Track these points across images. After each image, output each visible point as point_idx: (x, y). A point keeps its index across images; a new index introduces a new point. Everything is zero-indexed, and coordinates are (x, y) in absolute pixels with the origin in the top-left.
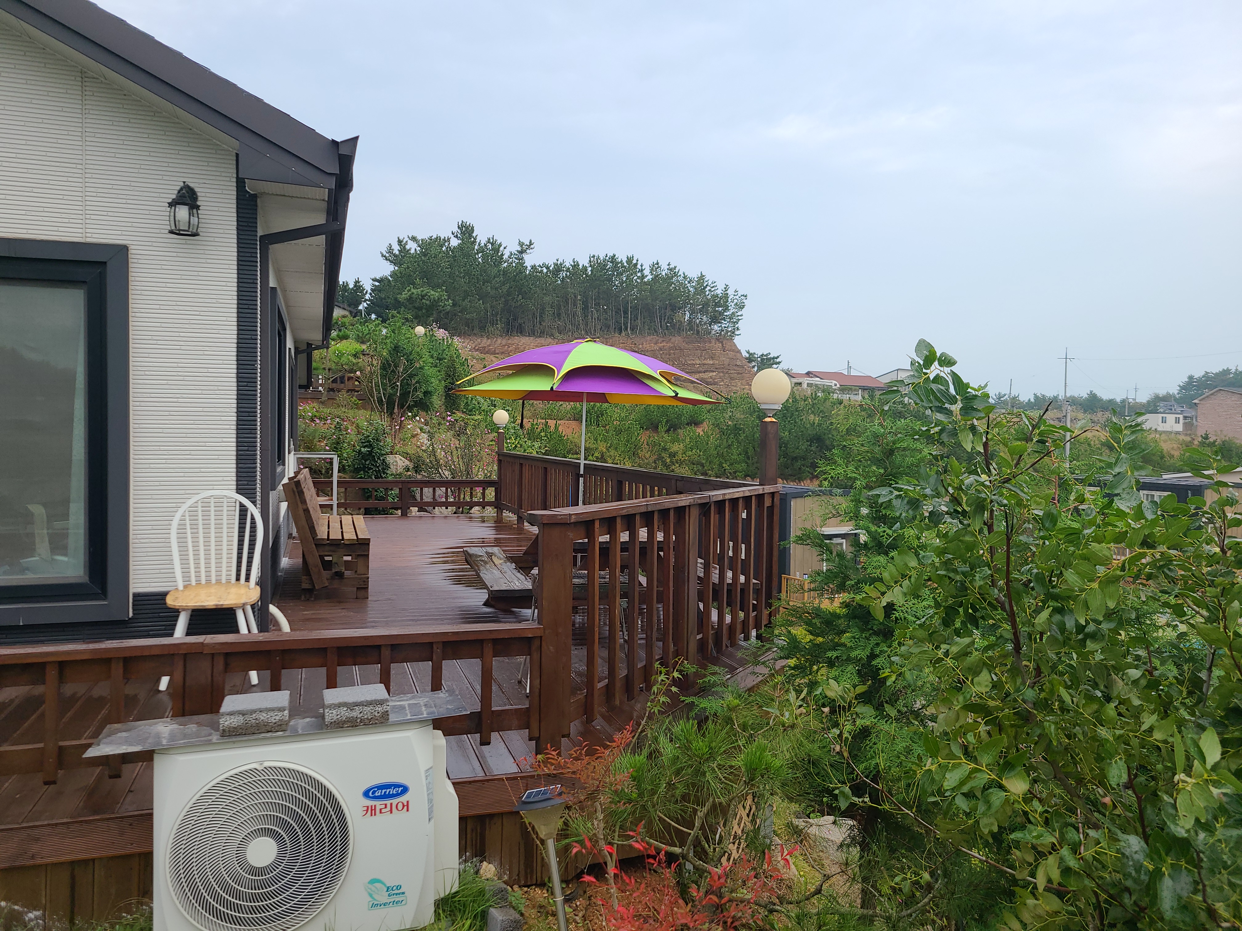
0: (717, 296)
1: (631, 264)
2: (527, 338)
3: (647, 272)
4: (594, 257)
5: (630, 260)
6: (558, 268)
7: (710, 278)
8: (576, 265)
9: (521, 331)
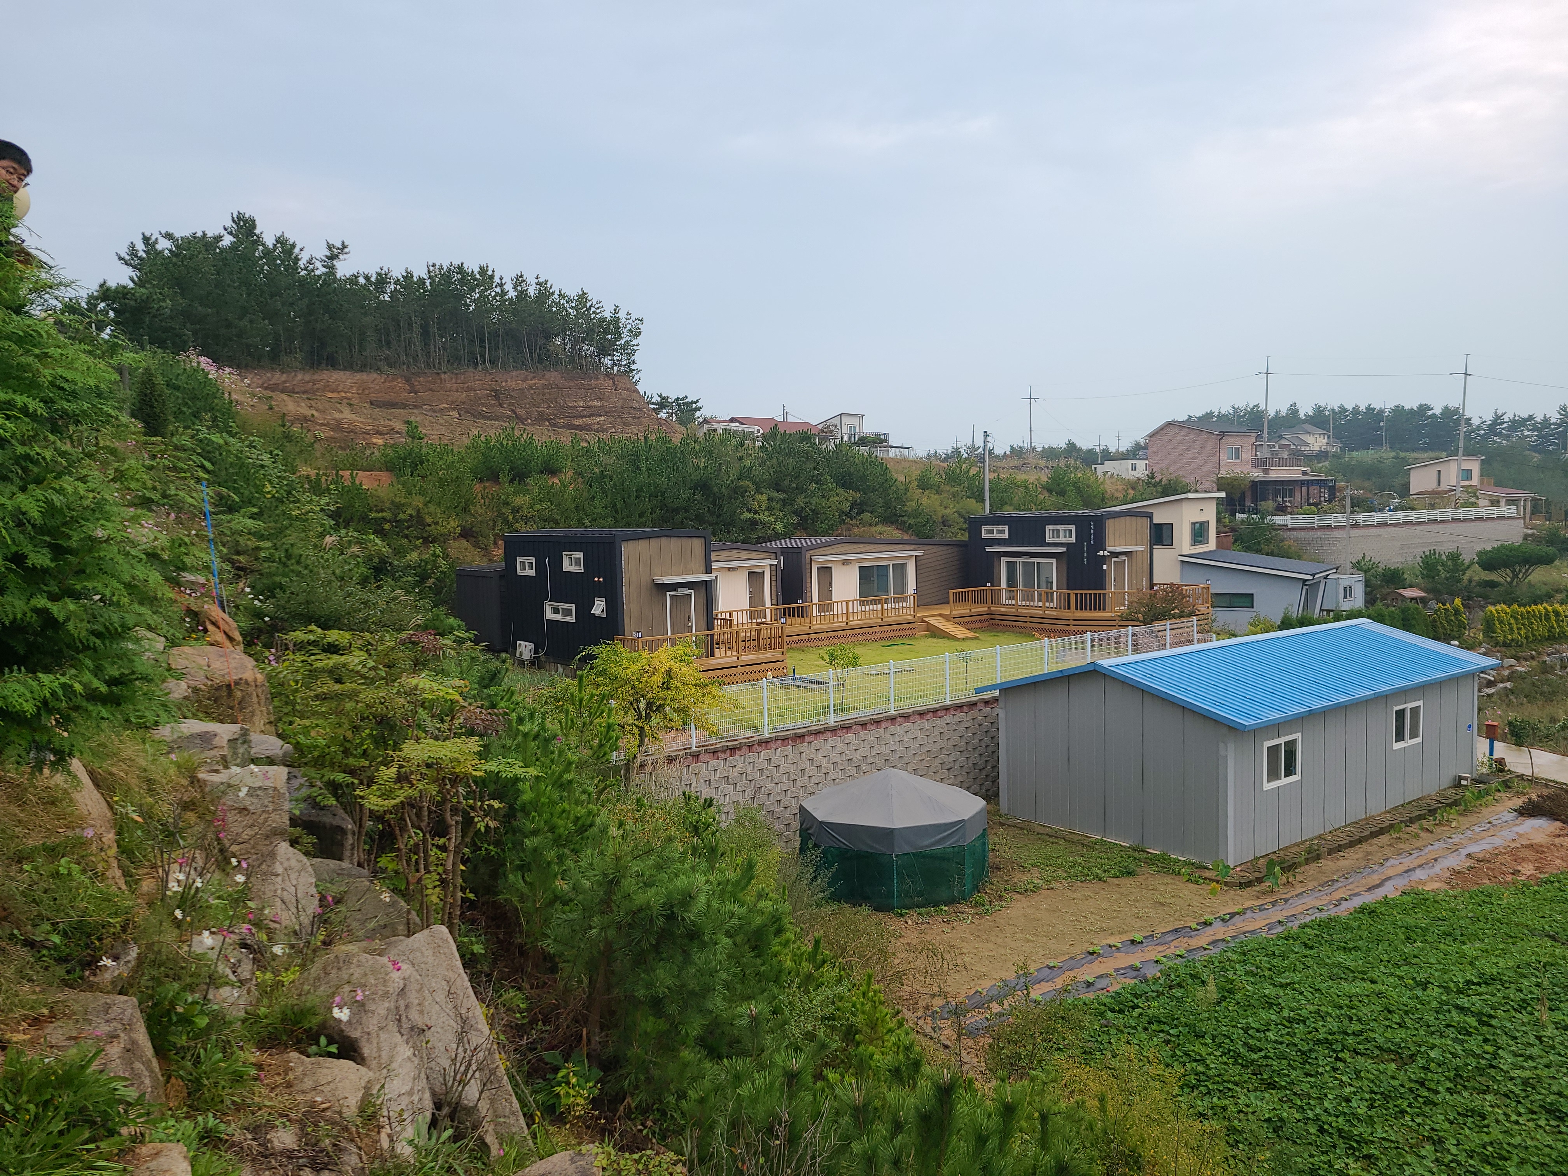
0: (604, 320)
1: (486, 277)
2: (342, 373)
3: (508, 287)
4: (434, 265)
5: (483, 271)
6: (382, 280)
7: (593, 296)
8: (408, 276)
9: (332, 363)
